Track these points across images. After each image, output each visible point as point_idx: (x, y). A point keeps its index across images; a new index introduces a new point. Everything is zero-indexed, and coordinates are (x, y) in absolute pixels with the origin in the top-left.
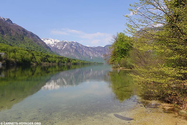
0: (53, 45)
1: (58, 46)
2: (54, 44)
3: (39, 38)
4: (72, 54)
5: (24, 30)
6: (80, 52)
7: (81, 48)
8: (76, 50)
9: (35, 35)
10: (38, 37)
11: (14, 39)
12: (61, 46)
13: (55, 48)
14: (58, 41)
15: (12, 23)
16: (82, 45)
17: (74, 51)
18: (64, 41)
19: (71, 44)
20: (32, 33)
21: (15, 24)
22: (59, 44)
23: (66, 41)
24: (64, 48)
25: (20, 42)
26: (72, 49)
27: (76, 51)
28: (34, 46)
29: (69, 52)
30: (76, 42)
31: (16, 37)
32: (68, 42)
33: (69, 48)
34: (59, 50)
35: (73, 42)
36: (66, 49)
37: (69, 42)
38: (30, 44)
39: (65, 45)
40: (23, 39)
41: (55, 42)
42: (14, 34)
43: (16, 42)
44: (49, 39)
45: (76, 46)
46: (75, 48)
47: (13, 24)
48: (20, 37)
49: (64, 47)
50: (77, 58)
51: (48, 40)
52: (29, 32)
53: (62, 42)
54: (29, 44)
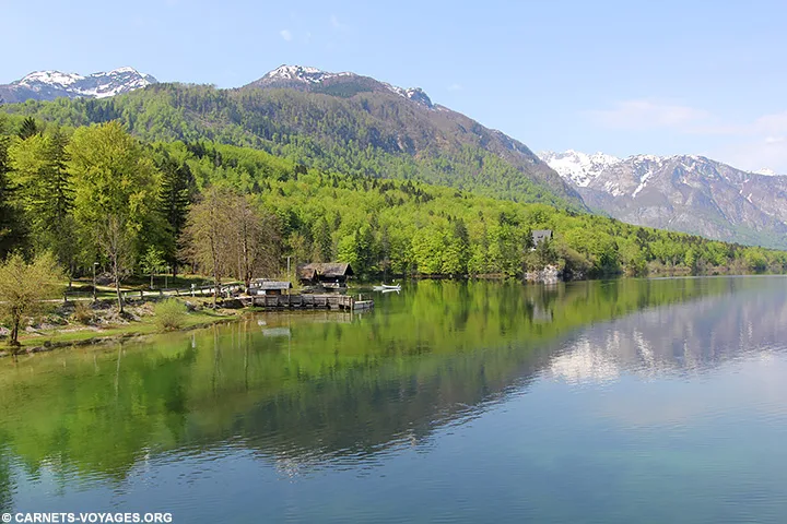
0: (587, 182)
1: (608, 184)
2: (592, 173)
3: (531, 154)
4: (684, 217)
5: (476, 128)
6: (721, 206)
7: (730, 187)
8: (701, 194)
9: (513, 141)
10: (525, 149)
11: (449, 167)
12: (626, 184)
13: (598, 193)
14: (611, 160)
15: (430, 106)
16: (736, 171)
17: (694, 201)
18: (641, 159)
19: (675, 171)
20: (505, 137)
21: (439, 106)
22: (613, 172)
23: (650, 157)
24: (638, 190)
25: (471, 180)
26: (679, 193)
27: (703, 200)
28: (526, 190)
29: (664, 209)
30: (701, 158)
31: (455, 161)
32: (658, 160)
33: (664, 188)
34: (617, 203)
35: (684, 158)
36: (651, 196)
37: (664, 162)
38: (509, 183)
39: (646, 176)
40: (481, 163)
41: (595, 167)
42: (447, 148)
43: (456, 178)
44: (567, 155)
45: (702, 180)
46: (696, 185)
47: (434, 107)
48: (467, 158)
49: (640, 187)
50: (709, 232)
51: (560, 157)
52: (491, 131)
53: (627, 163)
54: (505, 182)
